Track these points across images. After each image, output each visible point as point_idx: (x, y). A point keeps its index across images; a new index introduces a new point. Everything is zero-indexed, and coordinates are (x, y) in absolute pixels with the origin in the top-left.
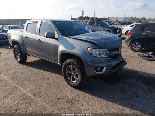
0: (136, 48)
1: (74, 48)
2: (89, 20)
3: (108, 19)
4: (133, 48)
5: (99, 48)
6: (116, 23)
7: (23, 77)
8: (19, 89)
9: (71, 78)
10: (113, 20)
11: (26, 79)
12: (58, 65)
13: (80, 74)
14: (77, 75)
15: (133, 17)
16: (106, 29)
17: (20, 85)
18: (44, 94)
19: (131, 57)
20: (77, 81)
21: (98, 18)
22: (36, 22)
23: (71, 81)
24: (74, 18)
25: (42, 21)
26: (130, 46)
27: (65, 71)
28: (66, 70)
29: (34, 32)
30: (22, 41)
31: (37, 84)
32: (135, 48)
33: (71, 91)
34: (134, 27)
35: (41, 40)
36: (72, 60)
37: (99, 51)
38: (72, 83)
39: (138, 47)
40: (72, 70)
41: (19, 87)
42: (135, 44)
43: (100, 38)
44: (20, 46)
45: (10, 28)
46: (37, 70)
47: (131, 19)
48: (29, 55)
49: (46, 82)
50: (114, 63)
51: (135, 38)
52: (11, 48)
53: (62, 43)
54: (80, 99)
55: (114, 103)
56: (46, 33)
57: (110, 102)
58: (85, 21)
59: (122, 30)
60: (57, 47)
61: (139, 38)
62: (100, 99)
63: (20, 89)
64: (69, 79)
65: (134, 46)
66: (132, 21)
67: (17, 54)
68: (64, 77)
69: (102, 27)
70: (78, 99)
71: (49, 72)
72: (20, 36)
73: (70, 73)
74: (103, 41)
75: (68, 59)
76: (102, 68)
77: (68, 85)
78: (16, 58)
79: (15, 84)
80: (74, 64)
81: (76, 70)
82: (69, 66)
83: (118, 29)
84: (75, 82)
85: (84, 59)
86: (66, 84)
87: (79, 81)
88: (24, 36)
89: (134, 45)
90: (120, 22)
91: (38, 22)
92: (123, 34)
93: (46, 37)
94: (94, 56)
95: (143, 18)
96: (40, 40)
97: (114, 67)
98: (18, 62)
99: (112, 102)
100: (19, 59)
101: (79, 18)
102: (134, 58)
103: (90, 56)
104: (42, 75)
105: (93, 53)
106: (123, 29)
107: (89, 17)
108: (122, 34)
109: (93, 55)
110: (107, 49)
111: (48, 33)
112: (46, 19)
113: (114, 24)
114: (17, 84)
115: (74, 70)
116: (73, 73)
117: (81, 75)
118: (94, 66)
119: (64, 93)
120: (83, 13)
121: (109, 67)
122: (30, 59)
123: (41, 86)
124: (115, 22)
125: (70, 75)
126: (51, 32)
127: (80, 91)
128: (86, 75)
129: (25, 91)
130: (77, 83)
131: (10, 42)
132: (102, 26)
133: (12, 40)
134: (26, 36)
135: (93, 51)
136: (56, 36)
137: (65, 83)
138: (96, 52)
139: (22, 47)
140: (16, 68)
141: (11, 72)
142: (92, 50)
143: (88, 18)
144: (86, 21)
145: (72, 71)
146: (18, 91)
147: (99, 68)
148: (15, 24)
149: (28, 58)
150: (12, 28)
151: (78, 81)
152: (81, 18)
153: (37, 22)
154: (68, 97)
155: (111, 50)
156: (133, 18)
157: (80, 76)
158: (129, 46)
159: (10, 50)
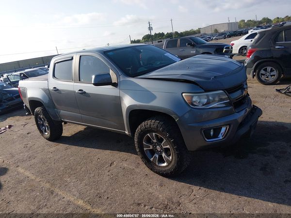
0: (267, 77)
1: (153, 97)
2: (163, 39)
3: (199, 31)
4: (262, 78)
5: (206, 91)
6: (215, 37)
7: (62, 169)
8: (57, 195)
9: (156, 157)
10: (209, 32)
11: (68, 171)
12: (126, 135)
13: (173, 147)
14: (167, 151)
15: (244, 21)
16: (202, 50)
17: (58, 185)
18: (108, 198)
19: (262, 96)
20: (169, 163)
21: (179, 32)
22: (70, 58)
23: (157, 164)
24: (136, 40)
25: (82, 54)
26: (256, 75)
27: (141, 146)
28: (144, 143)
29: (68, 77)
30: (49, 98)
31: (90, 178)
32: (267, 79)
33: (161, 185)
34: (256, 37)
35: (84, 90)
36: (153, 121)
37: (206, 97)
38: (160, 167)
39: (272, 76)
40: (155, 141)
41: (57, 190)
42: (265, 70)
43: (202, 69)
44: (47, 108)
45: (22, 75)
46: (86, 151)
47: (242, 23)
48: (66, 123)
49: (106, 171)
50: (240, 116)
51: (264, 58)
52: (29, 114)
53: (127, 91)
54: (183, 200)
55: (253, 198)
56: (93, 77)
57: (246, 198)
58: (157, 41)
59: (232, 48)
60: (118, 101)
61: (272, 58)
62: (223, 193)
63: (59, 193)
64: (152, 159)
65: (264, 75)
66: (244, 27)
67: (43, 125)
68: (142, 158)
69: (193, 48)
70: (178, 199)
71: (109, 151)
72: (43, 89)
73: (151, 147)
74: (211, 75)
75: (144, 120)
76: (217, 130)
77: (152, 172)
78: (41, 132)
79: (48, 185)
80: (158, 129)
81: (165, 140)
82: (148, 134)
83: (224, 46)
84: (165, 164)
85: (179, 117)
86: (147, 170)
87: (173, 162)
88: (51, 88)
89: (262, 72)
90: (222, 34)
91: (74, 58)
92: (235, 54)
93: (96, 84)
94: (198, 107)
95: (264, 19)
96: (82, 93)
97: (242, 125)
98: (47, 139)
99: (250, 197)
100: (47, 134)
101: (144, 38)
102: (270, 97)
103: (189, 109)
104: (96, 159)
105: (195, 102)
106: (233, 44)
107: (163, 34)
108: (233, 55)
109: (196, 107)
110: (222, 90)
111: (96, 77)
112: (87, 49)
113: (212, 39)
114: (53, 185)
115: (160, 140)
116: (158, 148)
117: (177, 149)
118: (202, 129)
119: (148, 190)
120: (150, 29)
121: (232, 126)
122: (69, 130)
123: (98, 181)
124: (212, 35)
125: (153, 152)
126: (102, 72)
127: (178, 183)
128: (186, 148)
129: (69, 197)
130: (170, 166)
131: (27, 104)
132: (193, 46)
133: (30, 98)
134: (54, 88)
135: (194, 99)
136: (114, 78)
137: (144, 168)
138: (200, 99)
139: (50, 110)
140: (46, 151)
141: (35, 161)
142: (192, 97)
143: (161, 35)
144: (159, 42)
145: (156, 143)
146: (56, 199)
147: (212, 131)
148: (30, 68)
149: (64, 128)
150: (25, 77)
151: (171, 162)
152: (148, 38)
153: (72, 59)
154: (157, 198)
155: (230, 91)
156: (246, 22)
157: (175, 152)
158: (254, 76)
159: (29, 117)
